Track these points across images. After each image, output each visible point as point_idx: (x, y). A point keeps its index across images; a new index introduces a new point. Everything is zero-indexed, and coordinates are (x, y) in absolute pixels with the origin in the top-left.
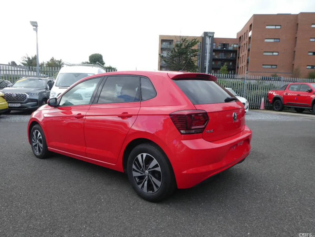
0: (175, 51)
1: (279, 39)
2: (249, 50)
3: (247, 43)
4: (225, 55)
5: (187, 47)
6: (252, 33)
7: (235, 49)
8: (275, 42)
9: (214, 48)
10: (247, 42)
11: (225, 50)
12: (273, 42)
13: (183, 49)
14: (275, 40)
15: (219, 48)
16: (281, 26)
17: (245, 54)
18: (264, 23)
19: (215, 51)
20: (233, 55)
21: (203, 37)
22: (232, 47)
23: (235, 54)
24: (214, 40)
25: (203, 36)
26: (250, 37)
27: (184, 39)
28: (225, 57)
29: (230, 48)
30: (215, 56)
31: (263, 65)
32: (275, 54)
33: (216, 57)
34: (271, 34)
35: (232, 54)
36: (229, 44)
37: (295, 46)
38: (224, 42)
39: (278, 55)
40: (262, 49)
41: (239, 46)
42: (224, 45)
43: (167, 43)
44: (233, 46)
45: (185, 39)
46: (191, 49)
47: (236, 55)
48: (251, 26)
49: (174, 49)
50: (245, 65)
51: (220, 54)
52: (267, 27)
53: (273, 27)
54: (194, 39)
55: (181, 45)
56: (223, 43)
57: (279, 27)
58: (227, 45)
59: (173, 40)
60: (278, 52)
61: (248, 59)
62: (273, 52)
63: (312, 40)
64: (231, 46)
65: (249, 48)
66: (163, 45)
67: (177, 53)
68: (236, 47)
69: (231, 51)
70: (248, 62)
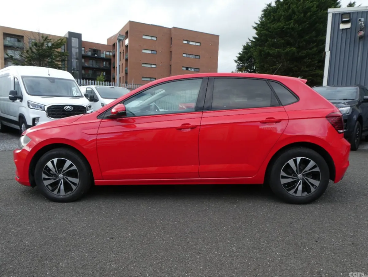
0: (32, 52)
1: (156, 51)
2: (127, 60)
3: (123, 52)
4: (97, 62)
5: (51, 48)
6: (130, 41)
7: (108, 57)
8: (152, 54)
9: (83, 53)
10: (123, 50)
11: (96, 58)
12: (149, 53)
13: (45, 49)
14: (152, 52)
15: (90, 54)
16: (157, 37)
17: (122, 64)
18: (141, 32)
19: (84, 57)
20: (106, 63)
21: (67, 38)
22: (104, 55)
23: (108, 63)
24: (82, 44)
25: (68, 36)
26: (128, 45)
27: (45, 37)
28: (97, 66)
29: (103, 56)
30: (85, 63)
31: (143, 77)
32: (153, 66)
33: (86, 65)
34: (148, 45)
35: (104, 63)
36: (100, 50)
37: (171, 60)
38: (95, 48)
39: (156, 68)
40: (140, 60)
41: (114, 54)
42: (95, 51)
43: (12, 39)
44: (106, 53)
45: (47, 37)
46: (57, 51)
47: (110, 64)
48: (127, 33)
49: (31, 49)
50: (123, 77)
51: (91, 62)
52: (144, 37)
53: (150, 38)
54: (60, 39)
55: (42, 44)
56: (93, 48)
57: (155, 39)
58: (99, 52)
59: (22, 37)
60: (156, 65)
61: (127, 70)
62: (151, 64)
63: (184, 55)
64: (103, 53)
65: (127, 58)
66: (7, 42)
67: (35, 54)
68: (108, 55)
69: (103, 59)
70: (126, 74)
